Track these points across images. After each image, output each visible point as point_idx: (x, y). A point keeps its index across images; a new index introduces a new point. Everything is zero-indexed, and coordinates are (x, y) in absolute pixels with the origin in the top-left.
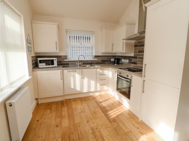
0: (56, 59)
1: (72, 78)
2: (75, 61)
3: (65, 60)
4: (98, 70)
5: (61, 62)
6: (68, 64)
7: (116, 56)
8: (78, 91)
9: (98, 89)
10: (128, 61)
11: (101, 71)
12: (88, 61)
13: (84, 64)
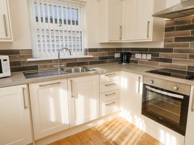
0: (7, 57)
1: (51, 100)
2: (50, 61)
3: (29, 60)
4: (103, 76)
5: (19, 63)
6: (36, 68)
7: (121, 49)
8: (65, 125)
9: (103, 114)
10: (149, 57)
11: (107, 78)
12: (76, 59)
13: (68, 65)
